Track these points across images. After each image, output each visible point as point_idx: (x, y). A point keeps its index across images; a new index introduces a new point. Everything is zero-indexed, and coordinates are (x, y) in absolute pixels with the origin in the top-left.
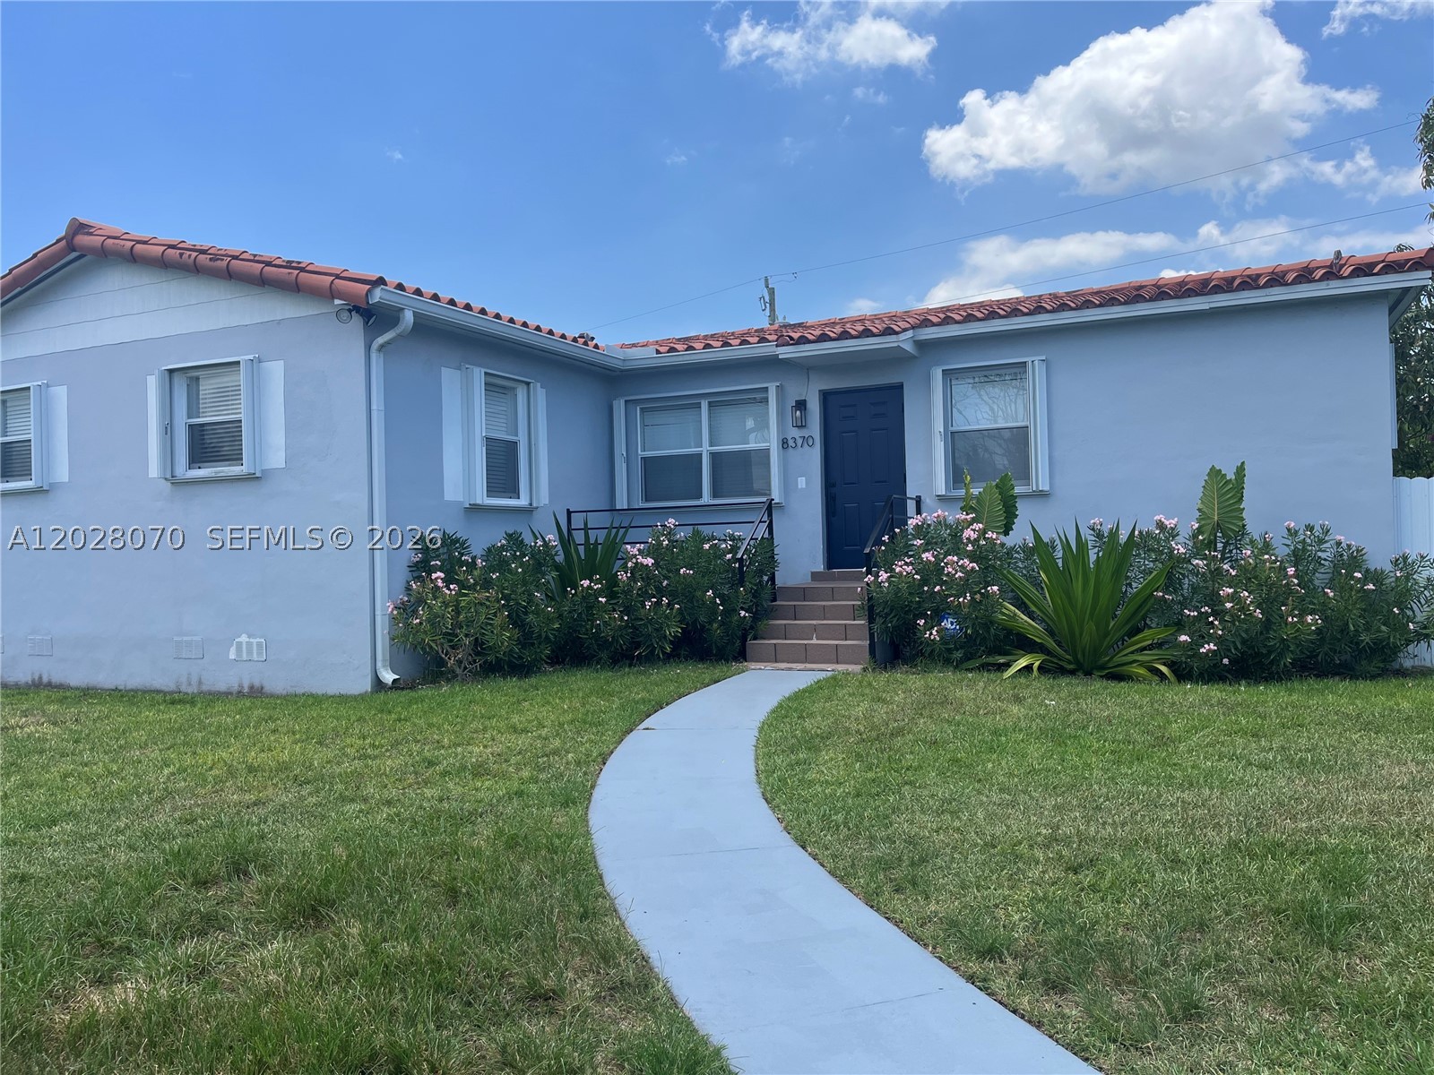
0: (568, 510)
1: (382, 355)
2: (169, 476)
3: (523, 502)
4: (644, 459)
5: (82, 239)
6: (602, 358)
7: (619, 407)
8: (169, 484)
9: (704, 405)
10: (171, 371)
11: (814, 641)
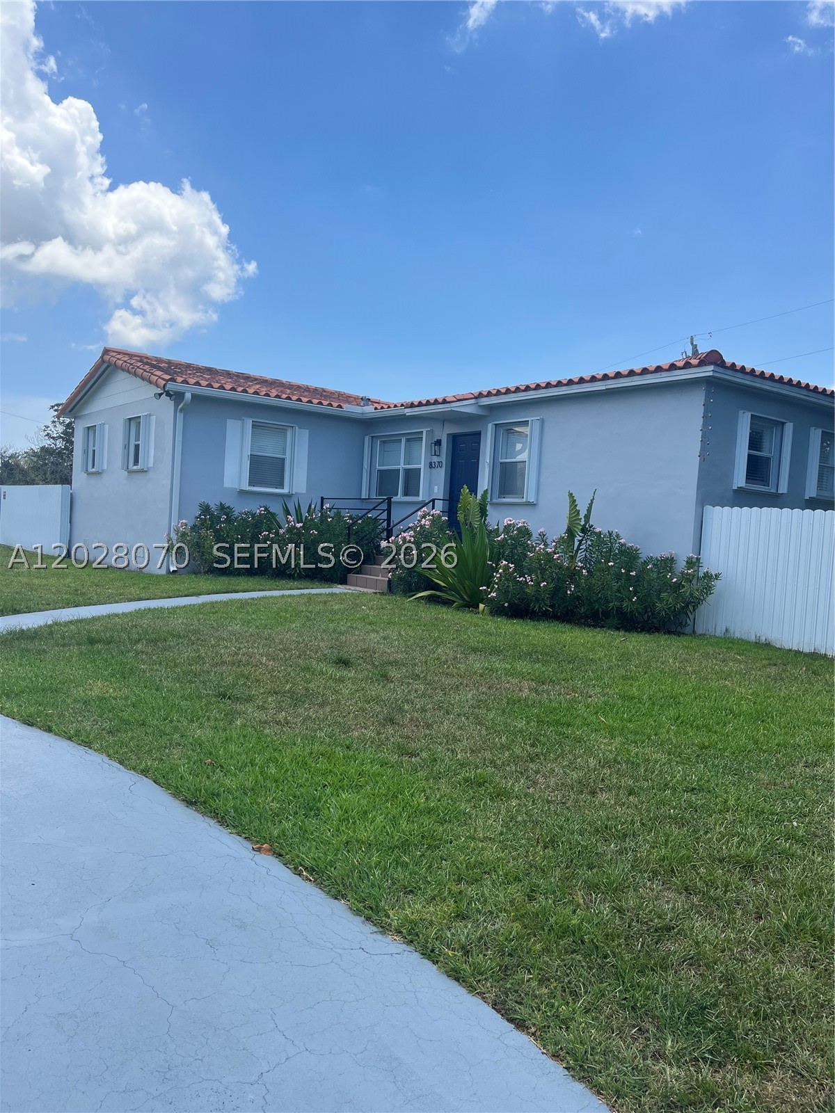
0: (322, 497)
1: (182, 414)
2: (125, 468)
3: (285, 491)
4: (380, 472)
5: (107, 358)
6: (345, 413)
7: (367, 439)
8: (126, 472)
9: (404, 440)
10: (130, 419)
11: (380, 578)
